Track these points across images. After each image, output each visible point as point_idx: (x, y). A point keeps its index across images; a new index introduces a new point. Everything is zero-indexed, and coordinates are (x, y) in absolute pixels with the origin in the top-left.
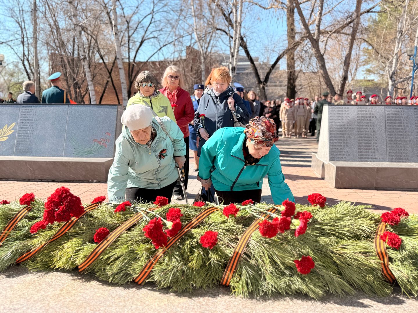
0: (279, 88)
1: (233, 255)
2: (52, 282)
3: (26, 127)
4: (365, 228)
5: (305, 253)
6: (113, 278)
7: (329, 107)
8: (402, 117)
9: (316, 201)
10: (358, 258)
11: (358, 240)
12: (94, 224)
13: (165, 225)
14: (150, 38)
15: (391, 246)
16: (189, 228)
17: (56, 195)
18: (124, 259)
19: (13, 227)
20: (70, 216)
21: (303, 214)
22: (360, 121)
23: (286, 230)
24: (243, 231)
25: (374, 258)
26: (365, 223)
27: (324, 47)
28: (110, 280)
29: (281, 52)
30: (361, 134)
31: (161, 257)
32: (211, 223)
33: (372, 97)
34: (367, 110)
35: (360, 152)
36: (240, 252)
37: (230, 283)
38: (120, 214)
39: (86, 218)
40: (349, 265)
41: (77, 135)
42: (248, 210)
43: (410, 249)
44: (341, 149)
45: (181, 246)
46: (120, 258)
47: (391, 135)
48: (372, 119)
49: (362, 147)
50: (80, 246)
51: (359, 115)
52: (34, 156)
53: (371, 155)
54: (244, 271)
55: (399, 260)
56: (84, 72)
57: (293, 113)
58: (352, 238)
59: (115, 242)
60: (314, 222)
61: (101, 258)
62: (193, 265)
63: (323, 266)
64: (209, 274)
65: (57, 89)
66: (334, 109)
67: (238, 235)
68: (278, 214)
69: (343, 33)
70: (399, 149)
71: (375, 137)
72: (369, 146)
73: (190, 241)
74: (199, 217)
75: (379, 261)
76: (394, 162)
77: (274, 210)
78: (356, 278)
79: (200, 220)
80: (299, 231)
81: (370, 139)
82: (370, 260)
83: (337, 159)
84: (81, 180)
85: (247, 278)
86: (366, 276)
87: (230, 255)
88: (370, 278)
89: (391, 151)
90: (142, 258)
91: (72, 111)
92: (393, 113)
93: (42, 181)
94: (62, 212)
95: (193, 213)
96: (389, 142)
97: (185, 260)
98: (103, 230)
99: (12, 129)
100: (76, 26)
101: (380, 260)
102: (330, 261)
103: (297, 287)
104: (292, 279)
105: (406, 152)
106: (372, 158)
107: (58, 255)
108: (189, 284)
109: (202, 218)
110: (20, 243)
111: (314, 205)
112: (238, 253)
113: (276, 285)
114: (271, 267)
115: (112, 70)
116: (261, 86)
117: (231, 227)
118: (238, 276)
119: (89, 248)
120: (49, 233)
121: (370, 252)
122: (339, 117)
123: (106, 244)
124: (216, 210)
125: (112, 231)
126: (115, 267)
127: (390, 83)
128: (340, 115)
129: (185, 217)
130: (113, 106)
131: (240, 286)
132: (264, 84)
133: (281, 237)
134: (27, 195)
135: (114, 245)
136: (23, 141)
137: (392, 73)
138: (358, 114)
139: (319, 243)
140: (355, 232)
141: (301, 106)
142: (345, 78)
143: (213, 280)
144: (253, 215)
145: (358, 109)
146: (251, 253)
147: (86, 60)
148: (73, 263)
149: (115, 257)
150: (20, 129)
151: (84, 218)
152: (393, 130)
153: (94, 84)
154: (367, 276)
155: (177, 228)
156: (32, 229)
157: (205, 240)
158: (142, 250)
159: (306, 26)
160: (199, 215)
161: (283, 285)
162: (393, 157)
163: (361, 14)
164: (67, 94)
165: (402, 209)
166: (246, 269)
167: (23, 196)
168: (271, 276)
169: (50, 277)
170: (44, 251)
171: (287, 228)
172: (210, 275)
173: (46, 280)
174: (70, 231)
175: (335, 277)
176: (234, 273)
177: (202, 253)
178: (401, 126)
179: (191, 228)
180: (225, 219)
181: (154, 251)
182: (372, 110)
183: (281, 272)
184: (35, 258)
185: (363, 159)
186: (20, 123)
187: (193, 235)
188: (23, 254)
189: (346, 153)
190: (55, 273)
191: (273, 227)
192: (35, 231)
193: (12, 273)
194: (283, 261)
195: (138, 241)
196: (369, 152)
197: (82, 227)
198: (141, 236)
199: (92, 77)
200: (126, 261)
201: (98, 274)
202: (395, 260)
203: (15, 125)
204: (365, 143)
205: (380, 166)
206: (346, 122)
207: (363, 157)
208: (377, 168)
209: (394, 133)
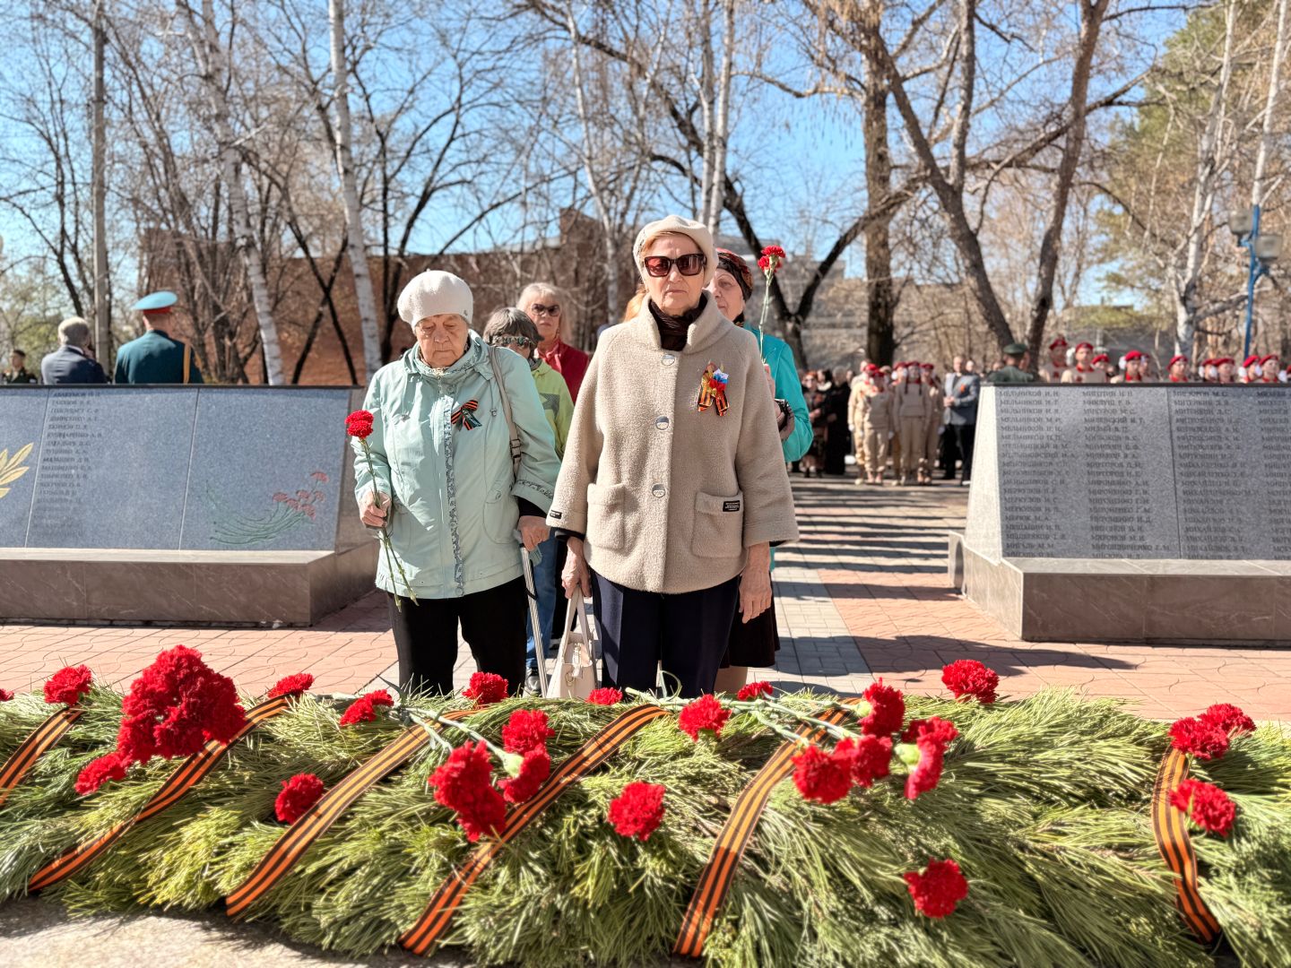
0: (843, 331)
1: (714, 860)
2: (142, 948)
3: (65, 455)
4: (1122, 769)
5: (938, 850)
6: (336, 935)
7: (999, 389)
8: (1222, 420)
9: (967, 685)
10: (1101, 866)
11: (1101, 806)
12: (277, 764)
13: (498, 763)
14: (451, 184)
15: (1203, 824)
16: (575, 775)
17: (159, 672)
18: (371, 872)
19: (21, 774)
20: (202, 738)
21: (929, 727)
22: (1094, 433)
23: (878, 778)
24: (744, 783)
25: (1151, 863)
26: (1120, 753)
27: (978, 208)
28: (326, 941)
29: (849, 225)
30: (1099, 473)
31: (486, 867)
32: (642, 756)
33: (1128, 360)
34: (1116, 399)
35: (1097, 528)
36: (734, 849)
37: (703, 949)
38: (357, 731)
39: (250, 745)
40: (1074, 886)
41: (223, 480)
42: (757, 714)
43: (1264, 834)
44: (1037, 518)
45: (548, 832)
46: (359, 872)
48: (1131, 426)
49: (1103, 514)
50: (233, 834)
51: (1092, 416)
52: (88, 547)
53: (1132, 538)
54: (747, 910)
55: (1230, 870)
56: (246, 287)
57: (888, 407)
58: (1083, 800)
59: (343, 820)
60: (963, 752)
61: (297, 870)
62: (587, 892)
63: (996, 891)
64: (638, 920)
65: (164, 340)
66: (1013, 398)
67: (726, 794)
68: (850, 728)
69: (1035, 167)
70: (1217, 517)
71: (1140, 481)
72: (1124, 510)
73: (577, 816)
74: (605, 736)
75: (1168, 873)
76: (1202, 558)
77: (839, 715)
78: (1096, 926)
79: (608, 747)
80: (918, 780)
81: (1127, 487)
82: (1139, 871)
83: (1028, 551)
84: (233, 619)
85: (757, 931)
86: (1128, 921)
87: (702, 859)
88: (1141, 926)
89: (1192, 525)
90: (427, 872)
91: (208, 408)
92: (1195, 407)
93: (112, 624)
94: (176, 724)
95: (584, 724)
96: (1185, 497)
97: (562, 876)
98: (305, 781)
99: (21, 465)
100: (223, 148)
101: (1171, 868)
102: (1016, 875)
103: (913, 959)
104: (897, 933)
105: (1237, 526)
106: (1133, 547)
107: (164, 863)
108: (576, 953)
109: (614, 742)
110: (44, 826)
111: (963, 697)
112: (727, 851)
113: (848, 953)
114: (834, 897)
115: (332, 280)
116: (790, 326)
117: (704, 770)
118: (729, 926)
119: (259, 840)
120: (133, 794)
121: (1140, 846)
122: (1029, 420)
123: (313, 826)
124: (657, 715)
125: (331, 785)
126: (343, 901)
127: (1182, 316)
128: (1033, 416)
129: (562, 737)
130: (336, 392)
131: (737, 959)
132: (798, 322)
133: (862, 800)
134: (67, 673)
135: (338, 831)
136: (56, 501)
137: (1187, 286)
138: (1086, 412)
139: (980, 818)
140: (1089, 781)
141: (913, 388)
142: (1044, 303)
143: (650, 939)
144: (774, 730)
145: (1087, 398)
146: (770, 853)
147: (252, 251)
148: (209, 887)
149: (341, 868)
150: (47, 464)
151: (244, 742)
152: (1195, 461)
153: (277, 324)
154: (1133, 920)
155: (536, 773)
156: (83, 780)
157: (626, 811)
158: (426, 846)
159: (923, 146)
160: (604, 733)
161: (870, 953)
162: (1199, 544)
163: (1090, 110)
164: (192, 355)
165: (1233, 708)
166: (754, 904)
167: (55, 678)
168: (834, 926)
169: (136, 934)
170: (118, 849)
171: (880, 771)
172: (641, 925)
173: (125, 943)
174: (202, 786)
175: (1031, 927)
176: (716, 915)
177: (614, 853)
178: (1220, 448)
179: (581, 774)
180: (686, 745)
181: (464, 850)
182: (1131, 399)
183: (863, 912)
184: (89, 871)
185: (1106, 551)
186: (48, 444)
187: (586, 796)
188: (53, 861)
189: (1055, 531)
190: (152, 919)
191: (836, 769)
192: (91, 788)
193: (14, 920)
194: (869, 877)
195: (414, 816)
196: (1123, 529)
197: (237, 772)
198: (423, 800)
199: (272, 301)
200: (375, 881)
201: (287, 922)
202: (1217, 871)
203: (33, 451)
204: (1111, 501)
205: (1160, 571)
206: (1050, 438)
207: (1106, 542)
208: (1152, 578)
209: (1198, 470)
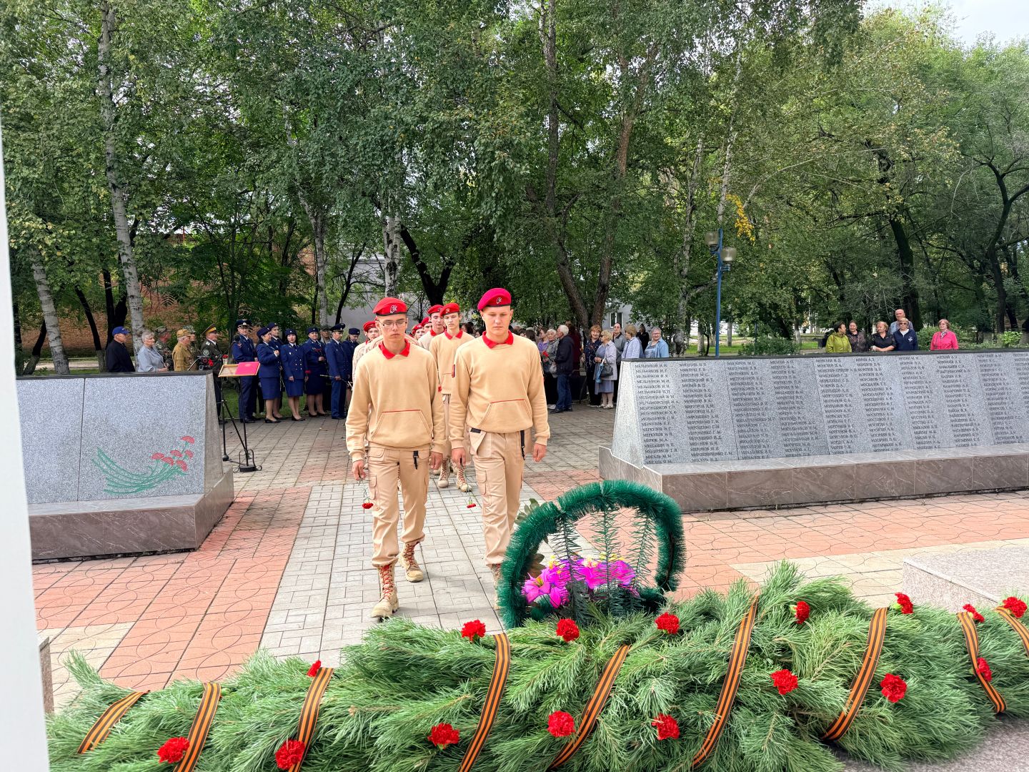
8: (753, 378)
22: (687, 388)
30: (692, 412)
34: (697, 367)
35: (693, 444)
44: (661, 440)
47: (738, 410)
48: (707, 383)
49: (696, 436)
51: (686, 378)
53: (713, 449)
66: (643, 368)
70: (755, 433)
72: (707, 433)
76: (752, 459)
81: (707, 419)
83: (659, 460)
89: (743, 439)
92: (739, 371)
96: (738, 423)
105: (765, 439)
106: (713, 454)
122: (652, 381)
128: (654, 379)
130: (195, 377)
138: (683, 375)
145: (682, 368)
152: (741, 402)
162: (747, 450)
182: (705, 367)
185: (699, 457)
189: (671, 447)
196: (707, 443)
204: (700, 428)
205: (733, 470)
206: (664, 392)
207: (698, 452)
208: (729, 473)
209: (743, 407)
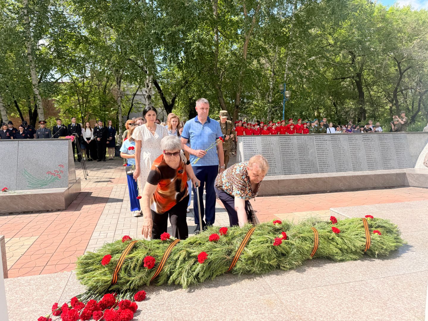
8: (289, 143)
22: (263, 147)
34: (267, 139)
47: (283, 156)
51: (263, 143)
53: (273, 171)
66: (246, 139)
70: (289, 165)
71: (274, 158)
76: (287, 175)
81: (271, 159)
89: (285, 167)
91: (22, 147)
96: (283, 161)
105: (293, 167)
106: (273, 173)
128: (250, 143)
130: (64, 141)
142: (237, 107)
145: (262, 139)
152: (285, 153)
162: (286, 172)
182: (271, 139)
205: (280, 179)
206: (254, 148)
208: (278, 180)
209: (285, 155)
